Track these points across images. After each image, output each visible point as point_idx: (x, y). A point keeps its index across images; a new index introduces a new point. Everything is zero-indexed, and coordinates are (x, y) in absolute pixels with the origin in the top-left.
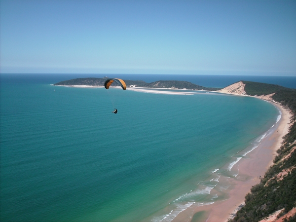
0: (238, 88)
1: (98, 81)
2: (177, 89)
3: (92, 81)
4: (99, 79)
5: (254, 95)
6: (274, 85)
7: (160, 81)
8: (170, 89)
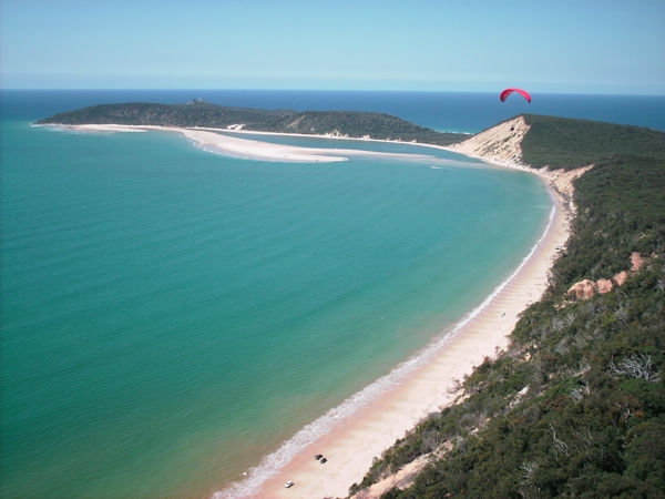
0: (506, 140)
1: (152, 113)
2: (346, 137)
3: (136, 112)
4: (155, 105)
5: (539, 167)
6: (631, 130)
7: (307, 113)
8: (327, 136)
